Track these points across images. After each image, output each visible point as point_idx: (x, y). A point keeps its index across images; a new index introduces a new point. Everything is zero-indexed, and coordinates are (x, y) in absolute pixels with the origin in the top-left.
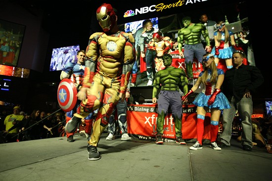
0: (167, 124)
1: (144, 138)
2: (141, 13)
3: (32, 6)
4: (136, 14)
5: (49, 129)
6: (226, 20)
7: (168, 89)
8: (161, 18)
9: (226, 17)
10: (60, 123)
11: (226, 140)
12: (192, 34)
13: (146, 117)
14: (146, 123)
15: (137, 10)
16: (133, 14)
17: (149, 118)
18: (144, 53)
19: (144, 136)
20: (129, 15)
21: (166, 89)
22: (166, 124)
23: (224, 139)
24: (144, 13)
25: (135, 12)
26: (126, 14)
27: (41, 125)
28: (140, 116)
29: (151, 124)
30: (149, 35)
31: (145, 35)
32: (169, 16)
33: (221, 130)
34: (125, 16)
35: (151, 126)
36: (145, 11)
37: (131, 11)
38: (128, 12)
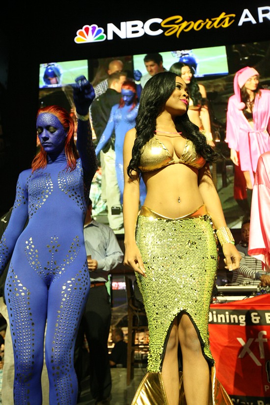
2: (122, 34)
4: (110, 37)
13: (240, 340)
14: (242, 355)
15: (111, 27)
16: (101, 37)
20: (90, 38)
24: (131, 35)
26: (81, 34)
34: (79, 39)
35: (259, 364)
36: (133, 32)
37: (94, 28)
38: (87, 30)
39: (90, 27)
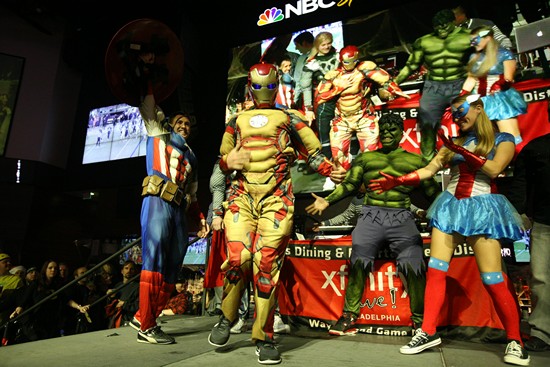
0: (381, 288)
1: (323, 326)
2: (298, 12)
3: (39, 10)
4: (288, 16)
5: (83, 309)
6: (520, 16)
7: (381, 202)
8: (350, 22)
9: (517, 7)
10: (110, 291)
11: (544, 329)
12: (446, 53)
13: (324, 272)
14: (325, 286)
15: (289, 7)
16: (280, 17)
17: (334, 273)
18: (313, 110)
19: (322, 321)
20: (271, 20)
21: (375, 202)
22: (377, 288)
23: (538, 326)
24: (306, 11)
25: (284, 13)
26: (263, 18)
27: (65, 298)
28: (311, 269)
29: (339, 288)
30: (323, 66)
31: (314, 65)
32: (371, 16)
33: (524, 302)
34: (261, 22)
35: (339, 294)
36: (308, 8)
37: (274, 11)
38: (268, 14)
39: (271, 11)
